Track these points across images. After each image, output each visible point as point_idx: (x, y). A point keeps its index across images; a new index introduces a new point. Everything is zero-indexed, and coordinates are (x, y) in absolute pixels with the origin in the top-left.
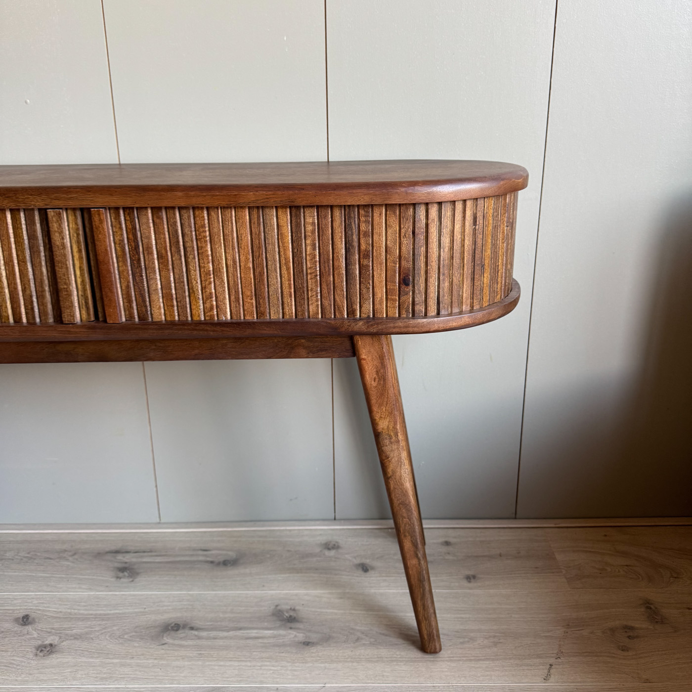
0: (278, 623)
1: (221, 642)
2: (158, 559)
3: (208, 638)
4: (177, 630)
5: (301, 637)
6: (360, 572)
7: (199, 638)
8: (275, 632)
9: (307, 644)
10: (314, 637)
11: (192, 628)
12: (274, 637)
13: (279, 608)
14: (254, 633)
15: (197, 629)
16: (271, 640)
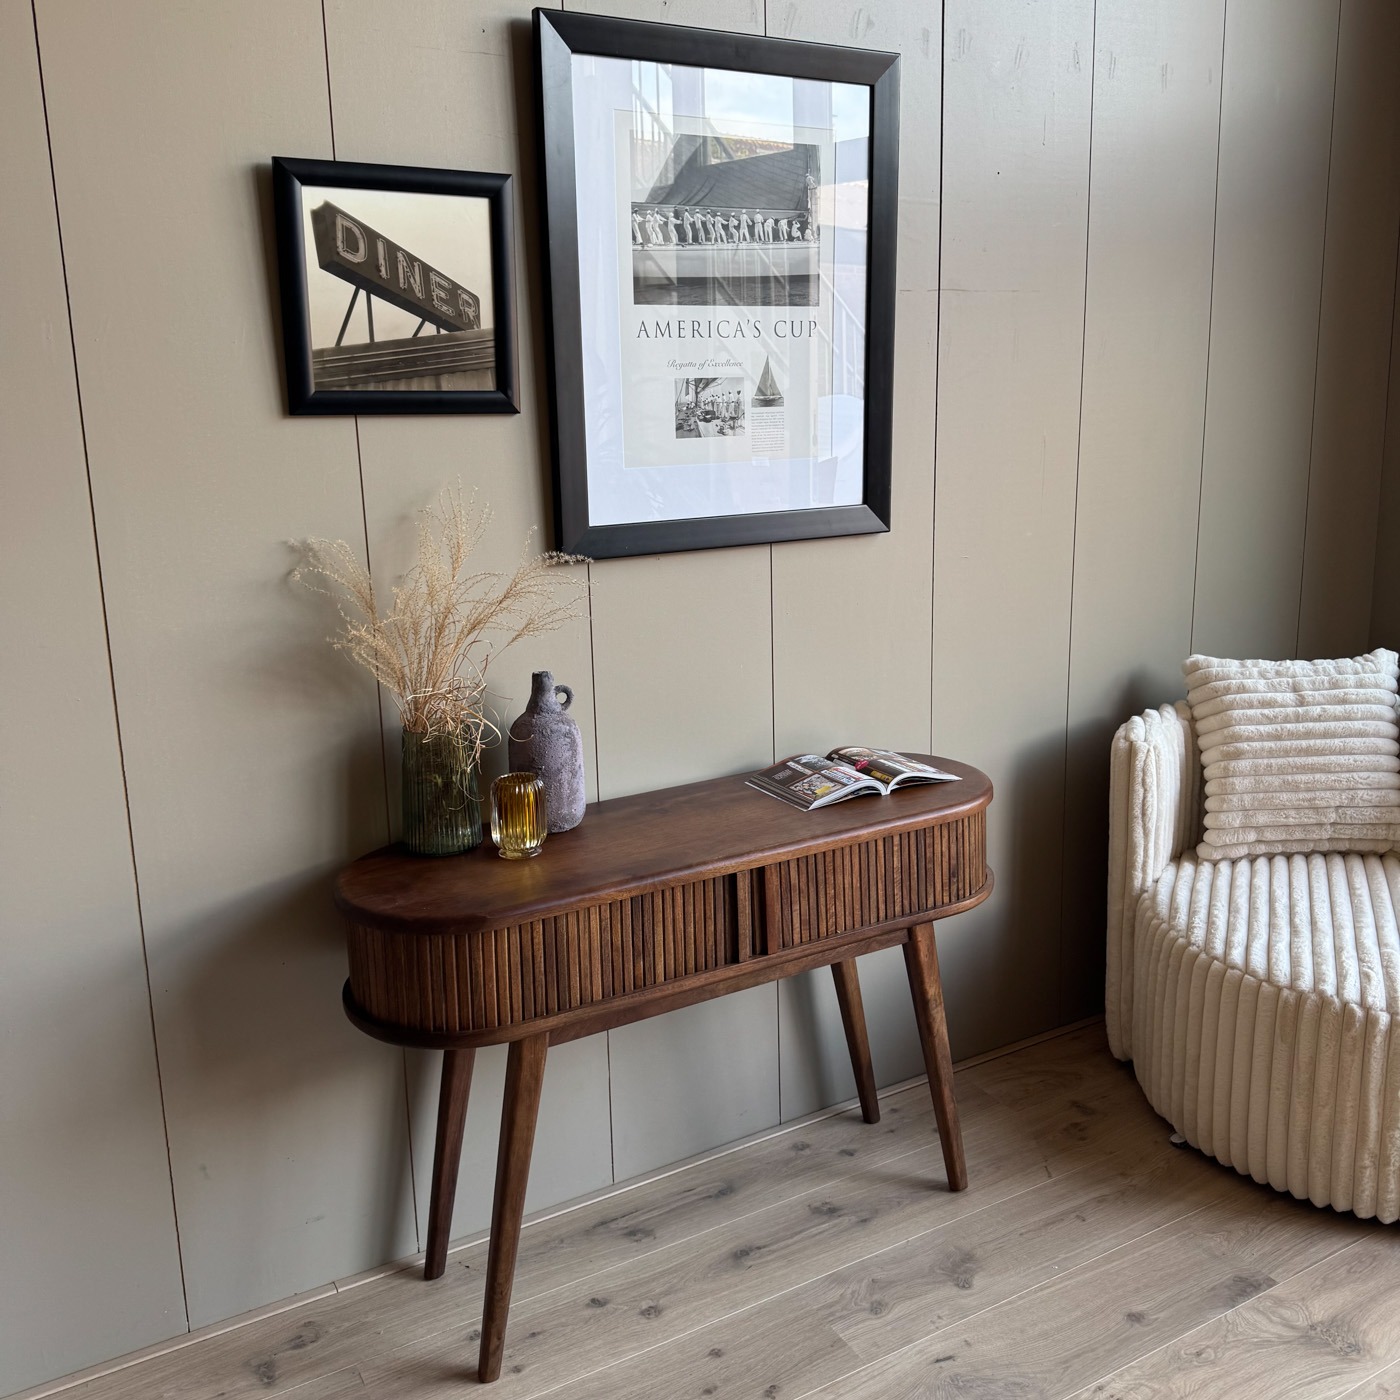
0: (826, 1218)
1: (795, 1247)
2: (655, 1213)
3: (782, 1248)
4: (748, 1254)
5: (854, 1219)
6: (848, 1158)
7: (774, 1252)
8: (831, 1223)
9: (864, 1221)
10: (865, 1215)
11: (759, 1248)
12: (835, 1226)
13: (812, 1206)
14: (814, 1231)
15: (764, 1247)
16: (835, 1229)
